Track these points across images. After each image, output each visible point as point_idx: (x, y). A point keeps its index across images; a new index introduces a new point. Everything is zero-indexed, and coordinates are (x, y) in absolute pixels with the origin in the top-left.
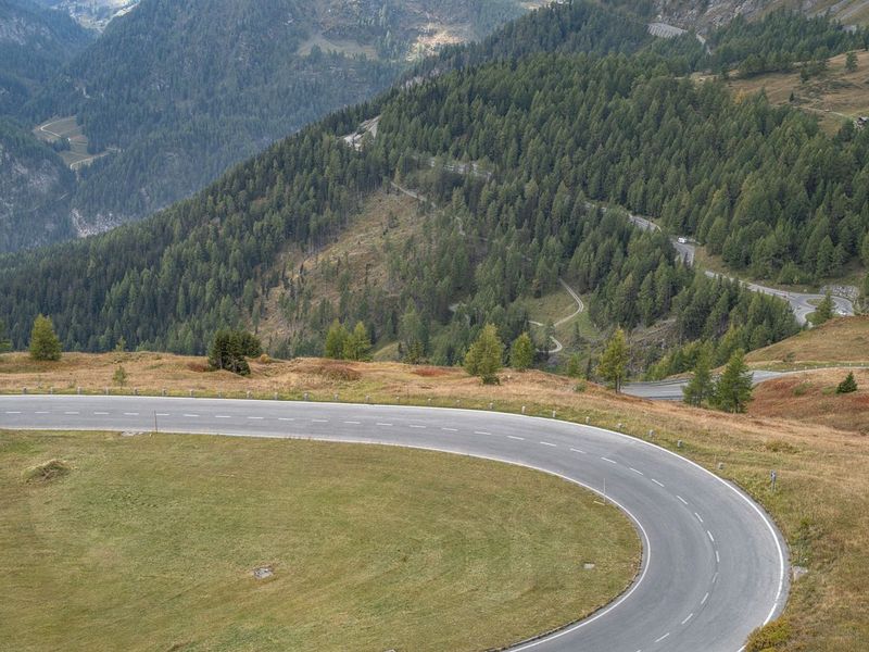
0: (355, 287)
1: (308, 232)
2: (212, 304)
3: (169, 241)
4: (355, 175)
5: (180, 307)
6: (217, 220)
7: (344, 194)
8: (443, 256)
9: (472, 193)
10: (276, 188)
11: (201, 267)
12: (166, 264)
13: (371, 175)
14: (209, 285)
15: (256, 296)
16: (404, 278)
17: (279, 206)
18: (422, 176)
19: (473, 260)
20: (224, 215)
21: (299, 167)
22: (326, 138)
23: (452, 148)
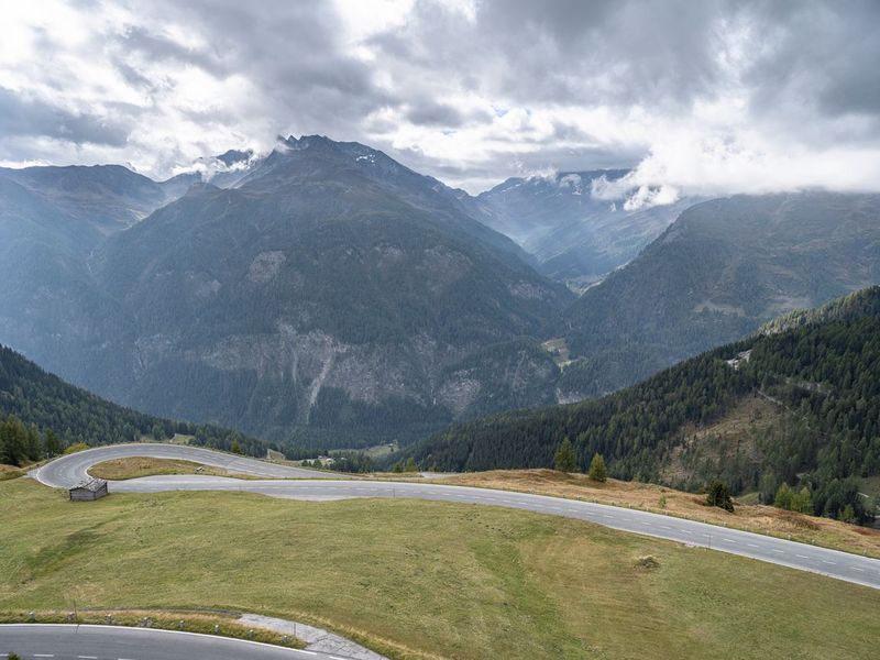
0: (729, 453)
1: (700, 415)
2: (638, 452)
3: (614, 411)
4: (733, 384)
5: (618, 451)
6: (644, 403)
7: (726, 395)
8: (793, 440)
9: (816, 402)
10: (682, 388)
11: (633, 429)
12: (612, 425)
13: (744, 385)
14: (637, 440)
15: (664, 450)
16: (764, 451)
17: (683, 399)
18: (779, 388)
19: (815, 446)
20: (648, 401)
21: (697, 376)
22: (716, 360)
23: (802, 373)
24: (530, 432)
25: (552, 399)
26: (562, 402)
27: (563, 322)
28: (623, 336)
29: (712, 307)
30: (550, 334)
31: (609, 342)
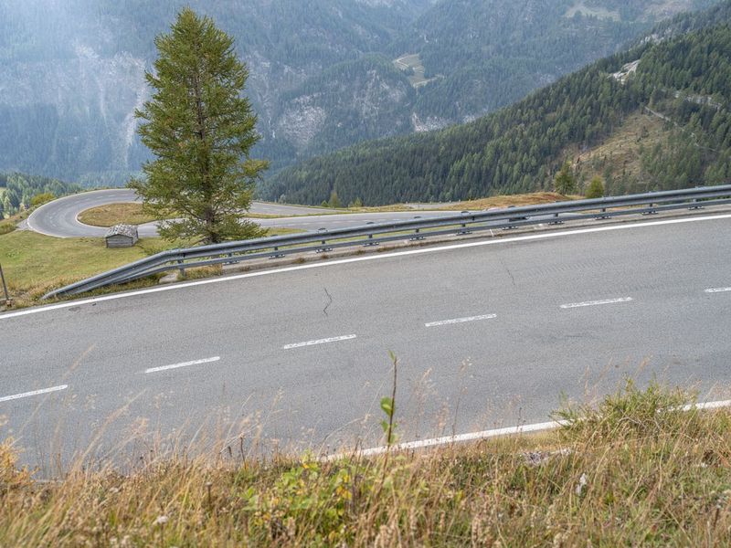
0: (615, 175)
1: (584, 136)
2: (518, 179)
3: (490, 137)
4: (620, 100)
5: (496, 179)
6: (523, 125)
7: (612, 113)
8: (681, 159)
9: (706, 116)
10: (565, 106)
11: (511, 154)
12: (489, 152)
13: (631, 101)
14: (516, 167)
15: (546, 176)
16: (651, 172)
17: (565, 119)
18: (668, 103)
19: (703, 163)
20: (527, 123)
21: (581, 93)
22: (602, 74)
23: (692, 85)
24: (398, 164)
25: (408, 126)
26: (419, 129)
27: (417, 34)
28: (485, 49)
29: (585, 12)
30: (402, 49)
31: (469, 56)
